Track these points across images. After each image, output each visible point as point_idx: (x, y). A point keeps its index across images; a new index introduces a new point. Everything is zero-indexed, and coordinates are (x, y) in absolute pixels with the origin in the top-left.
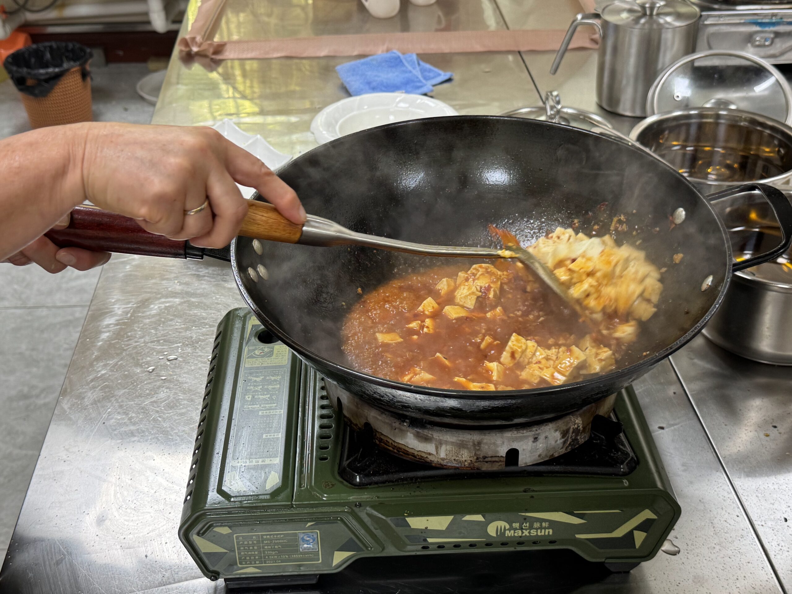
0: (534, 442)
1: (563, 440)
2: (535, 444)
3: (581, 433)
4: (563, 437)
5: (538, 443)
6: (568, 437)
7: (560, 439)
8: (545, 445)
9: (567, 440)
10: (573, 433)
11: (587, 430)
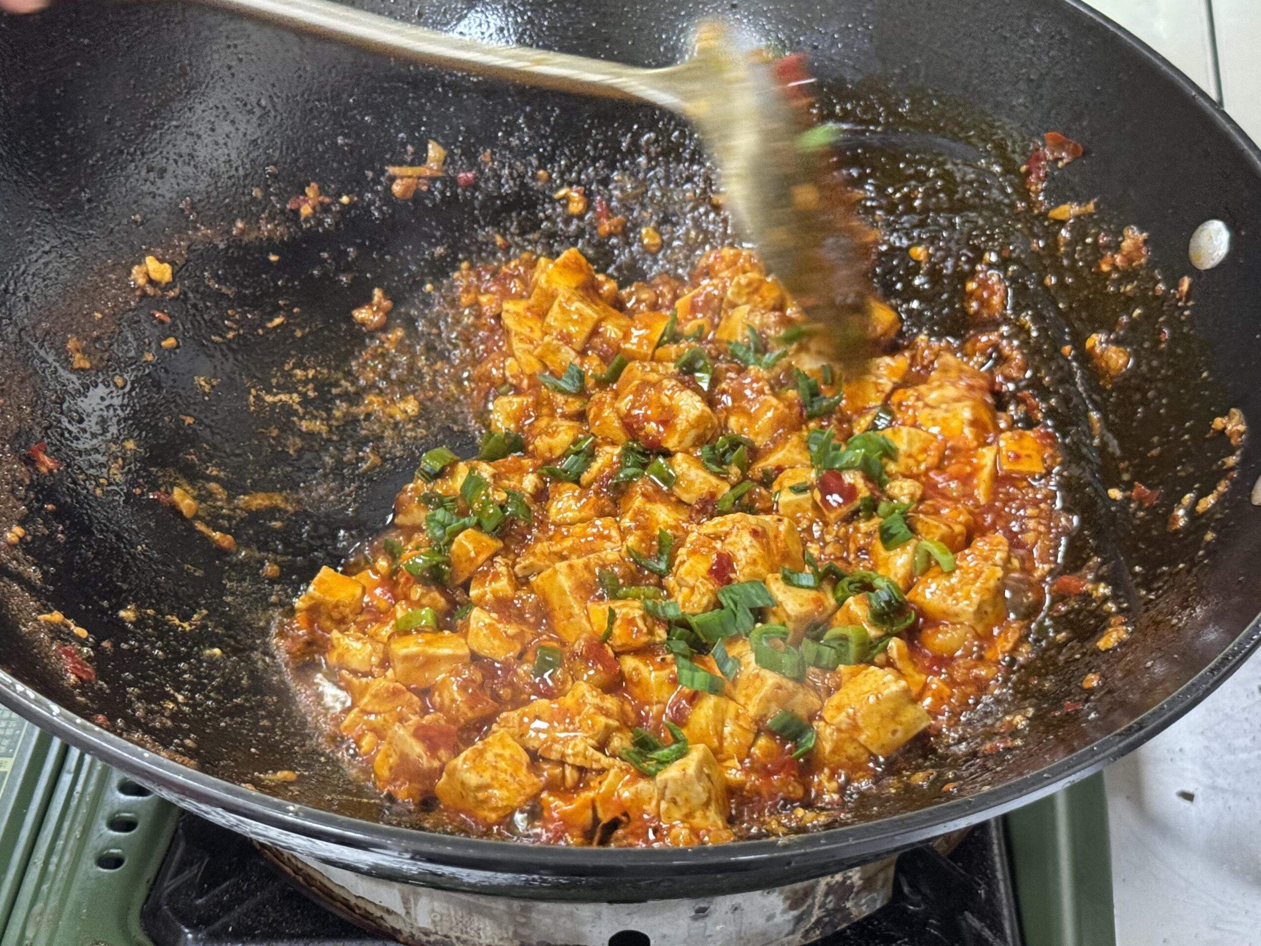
0: (695, 919)
1: (795, 913)
2: (700, 924)
3: (857, 893)
4: (792, 907)
5: (709, 921)
6: (811, 907)
7: (784, 912)
8: (732, 928)
9: (808, 912)
10: (827, 895)
11: (880, 883)
